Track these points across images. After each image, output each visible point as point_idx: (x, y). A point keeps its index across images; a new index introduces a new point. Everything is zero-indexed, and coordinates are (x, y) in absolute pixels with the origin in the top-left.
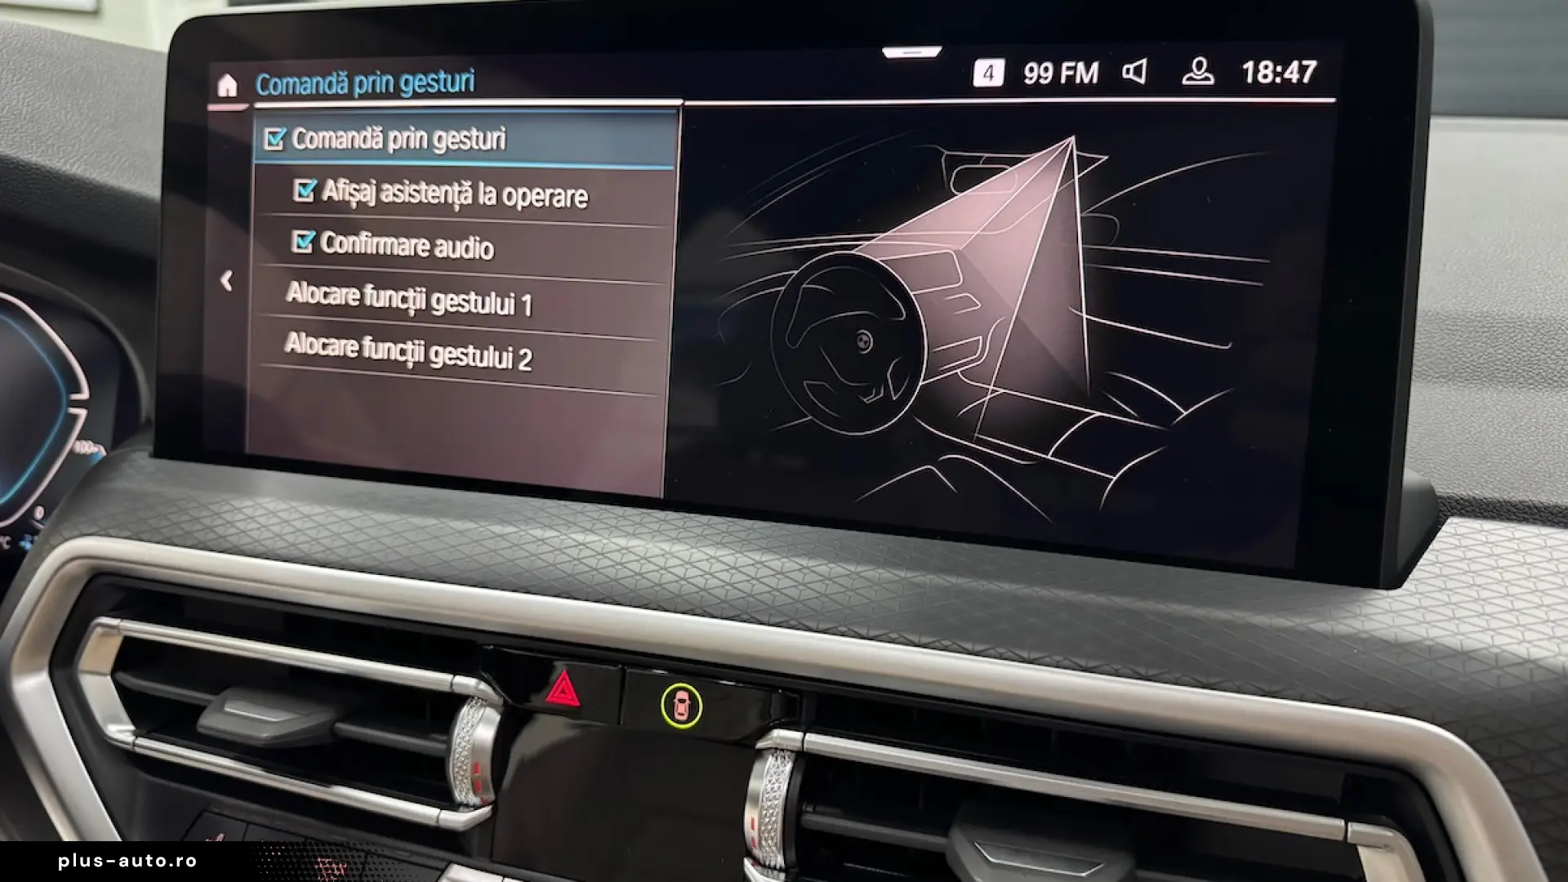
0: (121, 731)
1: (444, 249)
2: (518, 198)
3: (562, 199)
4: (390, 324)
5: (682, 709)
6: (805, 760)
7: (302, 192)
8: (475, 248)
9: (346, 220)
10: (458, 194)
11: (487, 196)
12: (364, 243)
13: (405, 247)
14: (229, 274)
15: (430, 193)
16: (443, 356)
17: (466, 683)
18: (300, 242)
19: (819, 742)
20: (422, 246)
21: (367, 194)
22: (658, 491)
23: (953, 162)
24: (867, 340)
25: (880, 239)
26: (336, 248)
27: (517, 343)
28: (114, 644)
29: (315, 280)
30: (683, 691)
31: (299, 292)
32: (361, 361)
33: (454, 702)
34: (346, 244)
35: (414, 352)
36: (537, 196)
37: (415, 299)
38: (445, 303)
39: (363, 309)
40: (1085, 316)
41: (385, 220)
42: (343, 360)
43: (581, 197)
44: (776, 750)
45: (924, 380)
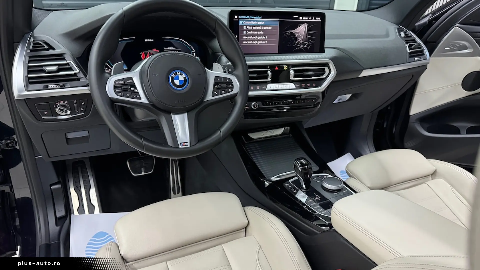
1: (259, 33)
2: (266, 28)
3: (269, 28)
4: (254, 40)
5: (286, 68)
7: (245, 28)
8: (262, 33)
9: (250, 31)
10: (260, 28)
11: (263, 28)
12: (251, 33)
13: (255, 33)
14: (237, 36)
15: (258, 28)
16: (259, 43)
17: (268, 69)
18: (245, 33)
19: (295, 68)
20: (257, 33)
21: (251, 28)
22: (278, 52)
23: (298, 25)
24: (293, 39)
25: (294, 31)
26: (248, 33)
27: (266, 41)
29: (246, 36)
30: (285, 66)
31: (245, 37)
32: (251, 44)
33: (267, 71)
34: (249, 33)
35: (256, 42)
36: (267, 28)
37: (256, 38)
38: (259, 38)
39: (251, 39)
40: (307, 36)
41: (253, 30)
42: (249, 44)
43: (271, 28)
44: (292, 70)
45: (297, 42)
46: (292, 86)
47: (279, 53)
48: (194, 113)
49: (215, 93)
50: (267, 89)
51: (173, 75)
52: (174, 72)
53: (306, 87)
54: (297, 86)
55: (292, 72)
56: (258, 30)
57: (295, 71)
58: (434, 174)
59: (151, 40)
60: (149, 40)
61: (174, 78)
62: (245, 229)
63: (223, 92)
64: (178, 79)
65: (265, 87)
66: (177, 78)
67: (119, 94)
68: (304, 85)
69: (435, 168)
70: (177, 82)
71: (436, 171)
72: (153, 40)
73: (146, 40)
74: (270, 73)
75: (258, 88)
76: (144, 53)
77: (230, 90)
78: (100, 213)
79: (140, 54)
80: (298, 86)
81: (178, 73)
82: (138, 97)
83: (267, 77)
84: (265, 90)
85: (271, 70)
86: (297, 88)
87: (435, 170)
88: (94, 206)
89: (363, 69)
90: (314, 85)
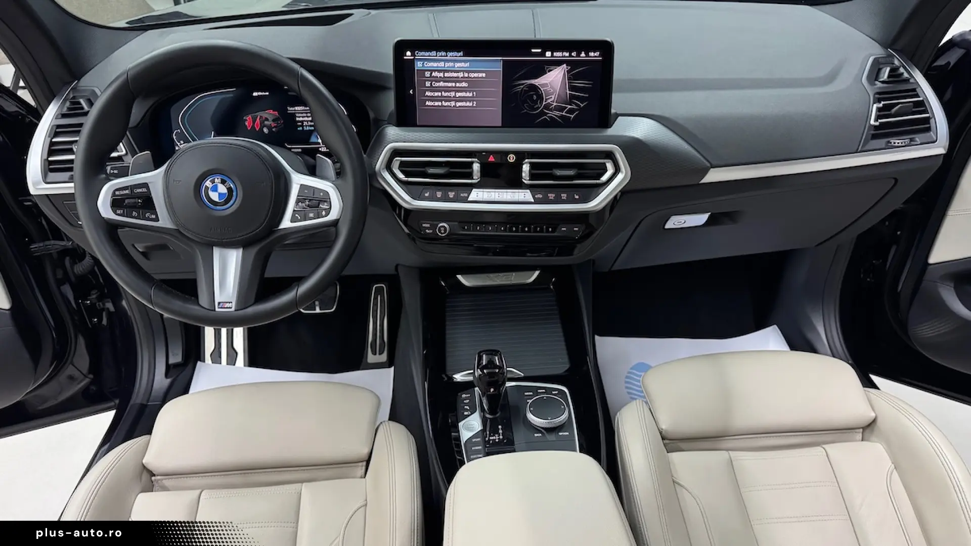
0: (401, 176)
1: (458, 85)
2: (472, 75)
3: (480, 75)
4: (448, 99)
5: (511, 159)
6: (530, 163)
7: (427, 74)
8: (464, 84)
9: (438, 80)
10: (461, 75)
11: (466, 75)
12: (442, 84)
13: (450, 84)
14: (412, 91)
15: (455, 75)
16: (459, 104)
17: (473, 160)
18: (428, 84)
19: (534, 160)
20: (454, 84)
21: (441, 75)
22: (500, 125)
23: (547, 68)
24: (535, 97)
25: (536, 80)
26: (436, 85)
27: (473, 101)
28: (398, 163)
29: (431, 91)
30: (512, 156)
31: (428, 94)
32: (442, 106)
33: (472, 163)
34: (437, 84)
35: (453, 104)
36: (476, 75)
37: (453, 94)
38: (458, 94)
39: (442, 96)
40: (568, 92)
41: (445, 80)
42: (439, 106)
43: (484, 75)
44: (526, 163)
45: (544, 103)
46: (525, 195)
47: (502, 127)
48: (253, 251)
49: (297, 215)
50: (469, 199)
51: (208, 183)
52: (211, 176)
53: (558, 201)
54: (536, 196)
55: (526, 168)
56: (456, 80)
57: (533, 166)
58: (868, 428)
59: (263, 93)
60: (260, 93)
61: (208, 188)
62: (364, 463)
63: (311, 215)
64: (216, 191)
65: (466, 195)
66: (215, 189)
67: (119, 212)
68: (554, 195)
69: (873, 415)
70: (214, 196)
71: (874, 421)
72: (267, 93)
73: (255, 94)
74: (476, 167)
75: (451, 195)
76: (250, 116)
77: (324, 213)
78: (245, 366)
79: (244, 118)
80: (540, 196)
81: (216, 180)
82: (153, 217)
83: (470, 176)
84: (465, 200)
85: (478, 161)
86: (537, 202)
87: (874, 417)
88: (237, 353)
89: (709, 165)
90: (577, 197)
